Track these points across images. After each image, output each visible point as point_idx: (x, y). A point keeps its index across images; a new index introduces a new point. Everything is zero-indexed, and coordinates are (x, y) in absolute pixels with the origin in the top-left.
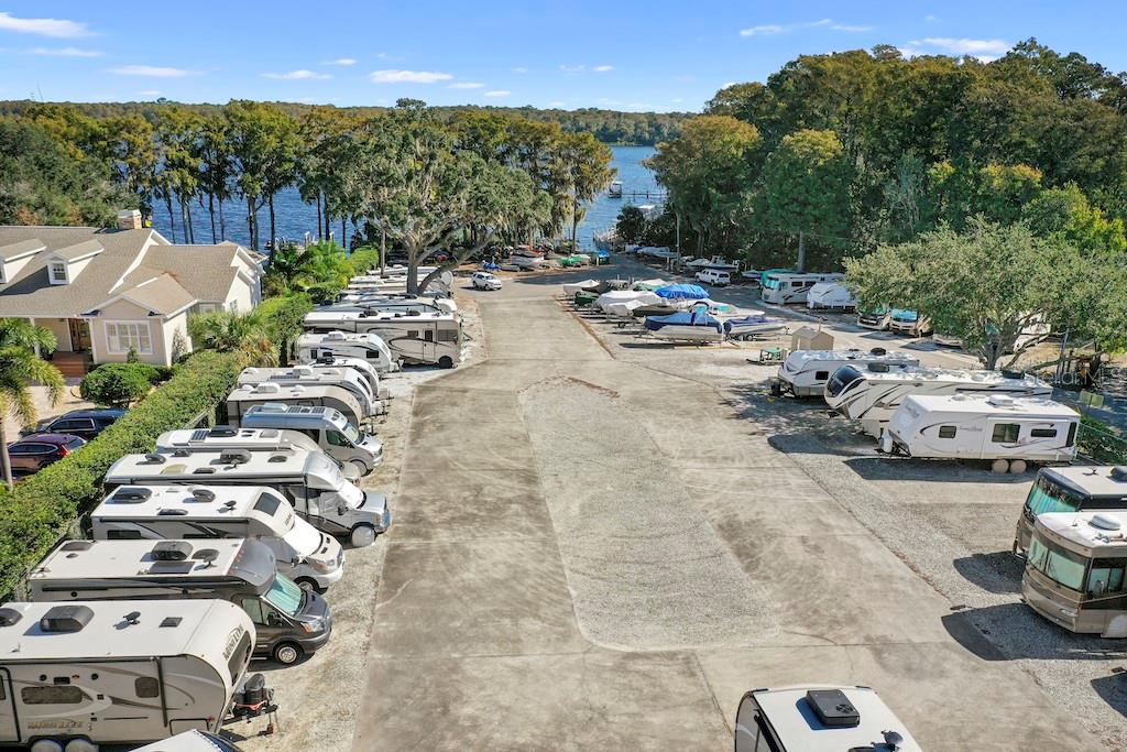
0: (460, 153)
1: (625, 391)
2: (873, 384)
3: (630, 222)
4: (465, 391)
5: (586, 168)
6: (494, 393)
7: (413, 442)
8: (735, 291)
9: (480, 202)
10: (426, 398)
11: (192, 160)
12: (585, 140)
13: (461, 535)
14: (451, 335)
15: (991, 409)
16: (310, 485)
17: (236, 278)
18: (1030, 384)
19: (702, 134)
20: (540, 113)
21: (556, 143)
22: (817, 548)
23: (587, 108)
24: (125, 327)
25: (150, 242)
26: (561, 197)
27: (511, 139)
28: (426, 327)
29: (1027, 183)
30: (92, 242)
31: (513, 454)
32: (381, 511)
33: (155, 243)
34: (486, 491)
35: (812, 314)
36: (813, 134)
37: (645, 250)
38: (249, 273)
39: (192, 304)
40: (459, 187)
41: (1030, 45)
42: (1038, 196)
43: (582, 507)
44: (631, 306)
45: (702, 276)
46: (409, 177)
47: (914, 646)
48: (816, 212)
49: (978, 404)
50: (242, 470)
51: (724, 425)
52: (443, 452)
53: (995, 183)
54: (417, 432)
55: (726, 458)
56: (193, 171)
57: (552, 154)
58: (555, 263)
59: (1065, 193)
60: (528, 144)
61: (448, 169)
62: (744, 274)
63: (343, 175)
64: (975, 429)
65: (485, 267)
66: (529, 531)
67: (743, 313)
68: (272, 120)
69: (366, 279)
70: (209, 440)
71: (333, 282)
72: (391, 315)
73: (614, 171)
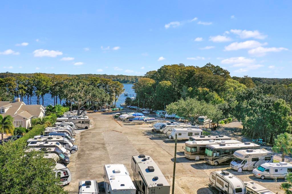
0: (90, 86)
1: (123, 132)
2: (168, 127)
3: (128, 101)
4: (91, 132)
5: (117, 89)
6: (97, 133)
7: (81, 140)
8: (151, 115)
9: (94, 96)
10: (82, 134)
11: (25, 87)
12: (117, 83)
13: (91, 152)
14: (88, 122)
15: (188, 130)
16: (64, 142)
17: (41, 112)
18: (196, 126)
19: (143, 82)
20: (108, 76)
21: (111, 83)
22: (154, 152)
23: (120, 75)
24: (18, 121)
25: (22, 104)
26: (112, 95)
27: (101, 83)
28: (82, 120)
29: (206, 91)
30: (9, 104)
31: (100, 141)
32: (76, 147)
33: (23, 105)
34: (95, 146)
35: (166, 119)
36: (166, 82)
37: (131, 107)
38: (44, 111)
39: (32, 117)
40: (89, 93)
41: (209, 64)
42: (209, 94)
43: (113, 148)
44: (126, 117)
45: (144, 112)
46: (79, 90)
47: (165, 162)
48: (167, 98)
49: (186, 129)
50: (52, 140)
51: (142, 136)
52: (87, 141)
53: (200, 91)
54: (81, 139)
55: (141, 141)
56: (25, 90)
57: (110, 86)
58: (111, 110)
59: (213, 93)
60: (105, 84)
61: (87, 89)
62: (153, 111)
63: (64, 90)
64: (185, 134)
65: (94, 111)
66: (103, 151)
67: (150, 118)
68: (45, 78)
69: (67, 113)
70: (44, 137)
71: (60, 113)
72: (75, 118)
73: (124, 90)
